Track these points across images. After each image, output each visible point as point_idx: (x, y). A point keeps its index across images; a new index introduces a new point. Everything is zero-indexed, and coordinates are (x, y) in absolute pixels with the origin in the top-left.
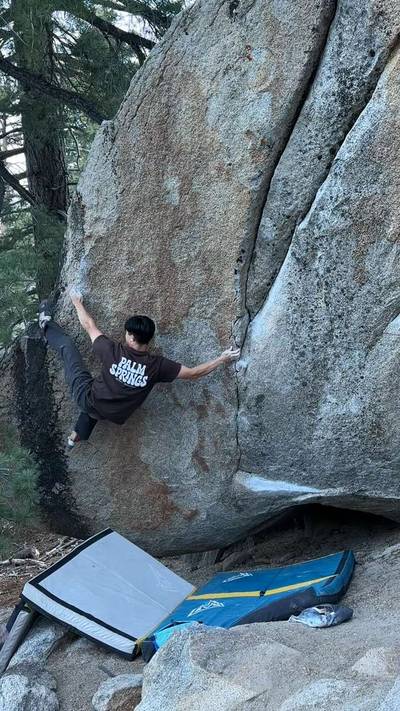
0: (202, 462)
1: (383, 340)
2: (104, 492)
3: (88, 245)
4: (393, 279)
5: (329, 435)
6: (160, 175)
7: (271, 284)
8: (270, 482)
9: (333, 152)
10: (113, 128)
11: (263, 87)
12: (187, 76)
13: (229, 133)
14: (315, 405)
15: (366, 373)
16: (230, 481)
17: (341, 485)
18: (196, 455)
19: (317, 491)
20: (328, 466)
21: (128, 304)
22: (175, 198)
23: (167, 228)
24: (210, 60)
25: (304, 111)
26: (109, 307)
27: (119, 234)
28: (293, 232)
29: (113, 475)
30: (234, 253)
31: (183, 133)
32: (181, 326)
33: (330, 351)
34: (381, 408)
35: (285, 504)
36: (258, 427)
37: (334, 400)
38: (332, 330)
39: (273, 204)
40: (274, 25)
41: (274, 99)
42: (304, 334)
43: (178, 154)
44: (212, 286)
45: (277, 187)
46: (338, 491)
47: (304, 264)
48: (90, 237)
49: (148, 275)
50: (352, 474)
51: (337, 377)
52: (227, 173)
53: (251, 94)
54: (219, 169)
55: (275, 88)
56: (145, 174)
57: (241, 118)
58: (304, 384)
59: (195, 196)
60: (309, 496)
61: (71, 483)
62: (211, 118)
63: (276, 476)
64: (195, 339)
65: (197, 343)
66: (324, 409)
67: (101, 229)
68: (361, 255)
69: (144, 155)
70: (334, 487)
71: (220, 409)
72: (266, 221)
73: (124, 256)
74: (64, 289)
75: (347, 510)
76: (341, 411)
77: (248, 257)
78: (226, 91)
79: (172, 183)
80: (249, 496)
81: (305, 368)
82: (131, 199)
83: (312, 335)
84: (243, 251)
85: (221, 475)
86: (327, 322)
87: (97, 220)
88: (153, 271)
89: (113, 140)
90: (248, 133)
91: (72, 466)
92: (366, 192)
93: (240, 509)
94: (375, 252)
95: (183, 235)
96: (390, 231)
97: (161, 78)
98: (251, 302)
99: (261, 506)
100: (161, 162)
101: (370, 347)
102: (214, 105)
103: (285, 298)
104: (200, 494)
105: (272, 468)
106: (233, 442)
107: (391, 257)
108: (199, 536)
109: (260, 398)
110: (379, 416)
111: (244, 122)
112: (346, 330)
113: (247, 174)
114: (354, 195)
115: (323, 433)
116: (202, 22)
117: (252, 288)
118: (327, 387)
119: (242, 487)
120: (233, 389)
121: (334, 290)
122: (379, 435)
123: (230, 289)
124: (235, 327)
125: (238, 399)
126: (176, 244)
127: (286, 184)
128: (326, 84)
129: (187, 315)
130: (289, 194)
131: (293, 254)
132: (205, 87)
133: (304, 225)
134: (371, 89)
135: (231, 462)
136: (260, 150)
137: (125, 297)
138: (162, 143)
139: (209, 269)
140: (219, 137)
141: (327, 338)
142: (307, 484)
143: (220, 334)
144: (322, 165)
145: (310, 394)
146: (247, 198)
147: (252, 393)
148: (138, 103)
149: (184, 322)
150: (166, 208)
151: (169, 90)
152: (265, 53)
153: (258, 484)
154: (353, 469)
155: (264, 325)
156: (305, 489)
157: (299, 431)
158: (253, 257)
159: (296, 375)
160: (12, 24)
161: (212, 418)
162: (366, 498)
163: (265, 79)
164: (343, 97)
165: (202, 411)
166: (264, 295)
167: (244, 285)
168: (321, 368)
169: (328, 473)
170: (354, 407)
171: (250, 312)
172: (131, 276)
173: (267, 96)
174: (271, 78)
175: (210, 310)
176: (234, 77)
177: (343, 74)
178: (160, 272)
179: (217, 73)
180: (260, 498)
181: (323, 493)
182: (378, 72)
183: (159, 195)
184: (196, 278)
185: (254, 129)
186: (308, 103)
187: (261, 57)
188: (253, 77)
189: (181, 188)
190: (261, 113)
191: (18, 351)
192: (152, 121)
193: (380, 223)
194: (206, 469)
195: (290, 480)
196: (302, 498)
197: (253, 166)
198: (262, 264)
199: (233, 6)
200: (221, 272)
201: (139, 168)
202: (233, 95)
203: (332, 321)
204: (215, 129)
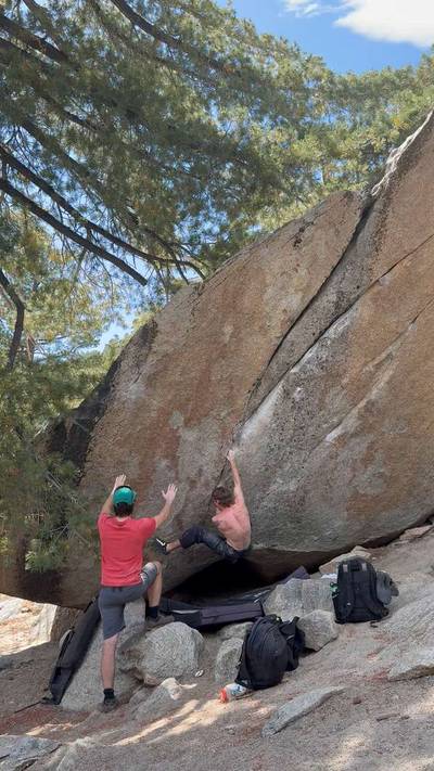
1: (321, 445)
4: (338, 409)
5: (271, 505)
6: (223, 323)
7: (261, 403)
9: (322, 334)
11: (299, 288)
12: (260, 270)
13: (275, 308)
14: (268, 484)
15: (306, 465)
17: (263, 541)
18: (177, 517)
21: (170, 402)
22: (227, 338)
24: (276, 266)
26: (155, 402)
27: (181, 354)
28: (286, 373)
30: (253, 379)
31: (246, 301)
32: (200, 423)
34: (309, 487)
37: (281, 482)
38: (294, 436)
39: (282, 355)
40: (315, 259)
41: (303, 297)
43: (239, 313)
44: (230, 399)
45: (287, 345)
47: (287, 394)
48: (156, 352)
49: (191, 385)
50: (272, 534)
51: (287, 466)
52: (264, 330)
53: (292, 290)
54: (261, 328)
55: (305, 291)
56: (213, 320)
57: (283, 302)
58: (267, 470)
59: (240, 340)
62: (266, 297)
64: (205, 432)
65: (205, 435)
66: (273, 487)
67: (168, 348)
68: (325, 392)
69: (217, 309)
71: (207, 484)
72: (274, 365)
73: (179, 369)
76: (285, 488)
77: (258, 384)
78: (280, 285)
79: (228, 329)
83: (281, 438)
84: (258, 379)
86: (292, 431)
87: (166, 342)
88: (195, 383)
89: (200, 295)
90: (285, 311)
92: (338, 358)
94: (332, 392)
95: (223, 363)
96: (345, 381)
100: (226, 315)
101: (313, 449)
102: (270, 291)
103: (271, 413)
107: (340, 397)
110: (306, 493)
111: (284, 304)
113: (276, 334)
114: (330, 359)
115: (267, 504)
116: (278, 244)
118: (279, 473)
121: (303, 412)
122: (302, 505)
123: (241, 402)
126: (216, 368)
128: (331, 296)
129: (206, 415)
130: (292, 351)
132: (269, 279)
133: (294, 370)
134: (351, 306)
136: (286, 322)
137: (169, 397)
138: (231, 304)
139: (232, 388)
140: (267, 309)
143: (224, 430)
144: (313, 339)
146: (271, 347)
149: (202, 420)
150: (219, 343)
151: (246, 275)
152: (306, 271)
154: (276, 530)
155: (251, 429)
159: (264, 463)
161: (199, 489)
163: (302, 284)
164: (337, 305)
165: (193, 485)
166: (254, 411)
170: (292, 486)
173: (300, 294)
174: (305, 284)
175: (223, 414)
176: (285, 277)
177: (341, 294)
178: (201, 383)
179: (277, 274)
183: (217, 335)
185: (288, 310)
186: (317, 304)
187: (303, 272)
189: (232, 333)
190: (295, 302)
193: (339, 376)
197: (280, 330)
198: (262, 390)
199: (298, 241)
200: (238, 391)
201: (211, 316)
202: (282, 288)
203: (295, 430)
204: (267, 304)
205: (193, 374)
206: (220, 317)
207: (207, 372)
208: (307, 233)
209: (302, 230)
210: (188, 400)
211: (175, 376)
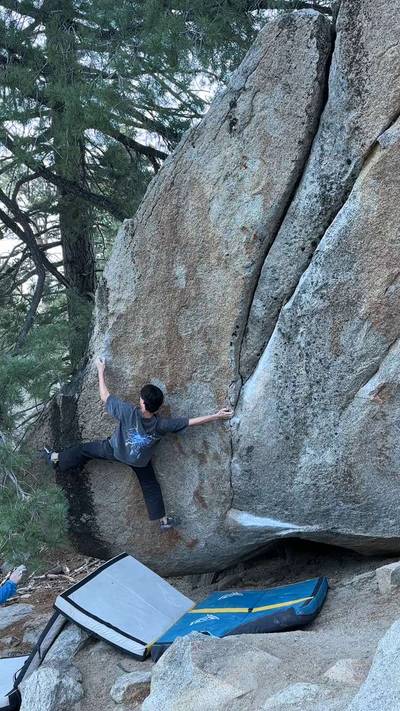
0: (202, 500)
1: (355, 402)
2: (122, 522)
3: (111, 321)
4: (364, 351)
5: (307, 481)
6: (170, 264)
7: (260, 354)
8: (258, 518)
9: (315, 244)
10: (133, 225)
11: (256, 191)
12: (194, 182)
13: (227, 229)
14: (296, 456)
15: (340, 430)
16: (224, 517)
17: (317, 523)
18: (196, 494)
19: (298, 527)
20: (307, 507)
21: (143, 369)
22: (182, 282)
23: (175, 307)
24: (213, 169)
25: (290, 210)
26: (128, 371)
27: (136, 312)
28: (279, 311)
29: (129, 508)
30: (230, 328)
31: (189, 228)
32: (186, 388)
33: (309, 411)
34: (352, 460)
35: (271, 537)
36: (249, 473)
37: (312, 452)
38: (311, 394)
39: (263, 288)
40: (266, 139)
41: (265, 201)
42: (287, 397)
43: (185, 246)
44: (212, 356)
45: (267, 274)
46: (315, 528)
47: (288, 338)
48: (113, 314)
49: (159, 346)
50: (326, 514)
51: (315, 433)
52: (225, 262)
53: (246, 197)
54: (219, 259)
55: (266, 191)
56: (158, 263)
57: (238, 216)
58: (287, 438)
59: (198, 281)
60: (291, 531)
61: (95, 514)
62: (212, 216)
63: (263, 514)
64: (196, 399)
65: (198, 402)
66: (304, 459)
67: (121, 308)
68: (337, 331)
69: (157, 248)
70: (311, 525)
71: (216, 457)
72: (257, 303)
73: (140, 330)
74: (91, 357)
75: (323, 544)
76: (318, 461)
77: (241, 332)
78: (225, 194)
79: (180, 270)
80: (241, 530)
81: (288, 425)
82: (147, 283)
83: (294, 397)
84: (238, 327)
85: (217, 511)
86: (307, 387)
87: (118, 300)
88: (164, 342)
89: (133, 235)
90: (243, 228)
91: (97, 500)
92: (342, 278)
93: (233, 540)
94: (349, 328)
95: (189, 313)
96: (362, 310)
97: (172, 183)
98: (243, 369)
99: (250, 538)
100: (171, 253)
101: (343, 408)
102: (216, 207)
103: (272, 366)
104: (200, 526)
105: (260, 507)
106: (228, 484)
107: (363, 333)
108: (199, 561)
109: (250, 449)
110: (350, 466)
111: (240, 220)
112: (323, 394)
113: (242, 263)
114: (331, 281)
115: (302, 479)
116: (207, 137)
117: (244, 357)
118: (306, 441)
119: (235, 521)
120: (227, 440)
121: (313, 361)
122: (350, 482)
123: (226, 358)
124: (230, 390)
125: (231, 449)
126: (182, 320)
127: (274, 271)
128: (310, 188)
129: (190, 379)
130: (277, 279)
131: (280, 330)
132: (208, 190)
133: (288, 305)
134: (348, 192)
135: (226, 501)
136: (253, 243)
137: (140, 364)
138: (172, 238)
139: (209, 342)
140: (219, 233)
141: (307, 400)
142: (289, 521)
143: (218, 395)
144: (305, 256)
145: (292, 447)
146: (242, 282)
147: (243, 445)
148: (153, 204)
149: (188, 385)
150: (175, 291)
151: (178, 194)
152: (259, 162)
153: (247, 520)
154: (328, 510)
155: (254, 389)
156: (287, 525)
157: (282, 477)
158: (246, 332)
159: (281, 430)
160: (52, 140)
161: (210, 463)
162: (338, 534)
163: (258, 184)
164: (324, 198)
165: (202, 459)
166: (254, 364)
167: (238, 355)
168: (301, 426)
169: (306, 513)
170: (329, 458)
171: (243, 378)
172: (146, 346)
173: (260, 199)
174: (263, 183)
175: (210, 375)
176: (232, 182)
177: (324, 179)
178: (169, 343)
179: (218, 179)
180: (248, 531)
181: (302, 529)
182: (354, 178)
183: (170, 279)
184: (198, 349)
185: (248, 226)
186: (293, 204)
187: (255, 166)
188: (248, 183)
189: (187, 275)
190: (254, 211)
191: (55, 406)
192: (164, 219)
193: (354, 304)
194: (205, 506)
195: (275, 517)
196: (284, 533)
197: (247, 256)
198: (253, 338)
199: (233, 123)
200: (219, 344)
201: (153, 258)
202: (231, 197)
203: (311, 386)
204: (216, 226)
205: (158, 333)
206: (164, 257)
207: (172, 328)
208: (242, 107)
209: (233, 105)
210: (162, 364)
211: (138, 339)
